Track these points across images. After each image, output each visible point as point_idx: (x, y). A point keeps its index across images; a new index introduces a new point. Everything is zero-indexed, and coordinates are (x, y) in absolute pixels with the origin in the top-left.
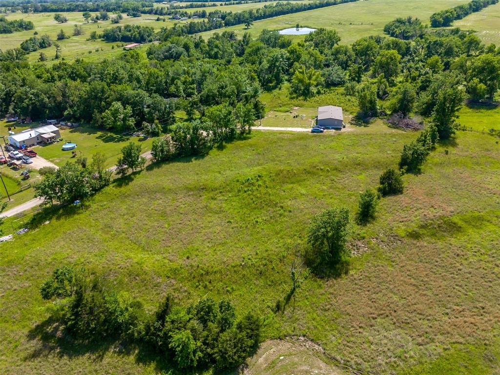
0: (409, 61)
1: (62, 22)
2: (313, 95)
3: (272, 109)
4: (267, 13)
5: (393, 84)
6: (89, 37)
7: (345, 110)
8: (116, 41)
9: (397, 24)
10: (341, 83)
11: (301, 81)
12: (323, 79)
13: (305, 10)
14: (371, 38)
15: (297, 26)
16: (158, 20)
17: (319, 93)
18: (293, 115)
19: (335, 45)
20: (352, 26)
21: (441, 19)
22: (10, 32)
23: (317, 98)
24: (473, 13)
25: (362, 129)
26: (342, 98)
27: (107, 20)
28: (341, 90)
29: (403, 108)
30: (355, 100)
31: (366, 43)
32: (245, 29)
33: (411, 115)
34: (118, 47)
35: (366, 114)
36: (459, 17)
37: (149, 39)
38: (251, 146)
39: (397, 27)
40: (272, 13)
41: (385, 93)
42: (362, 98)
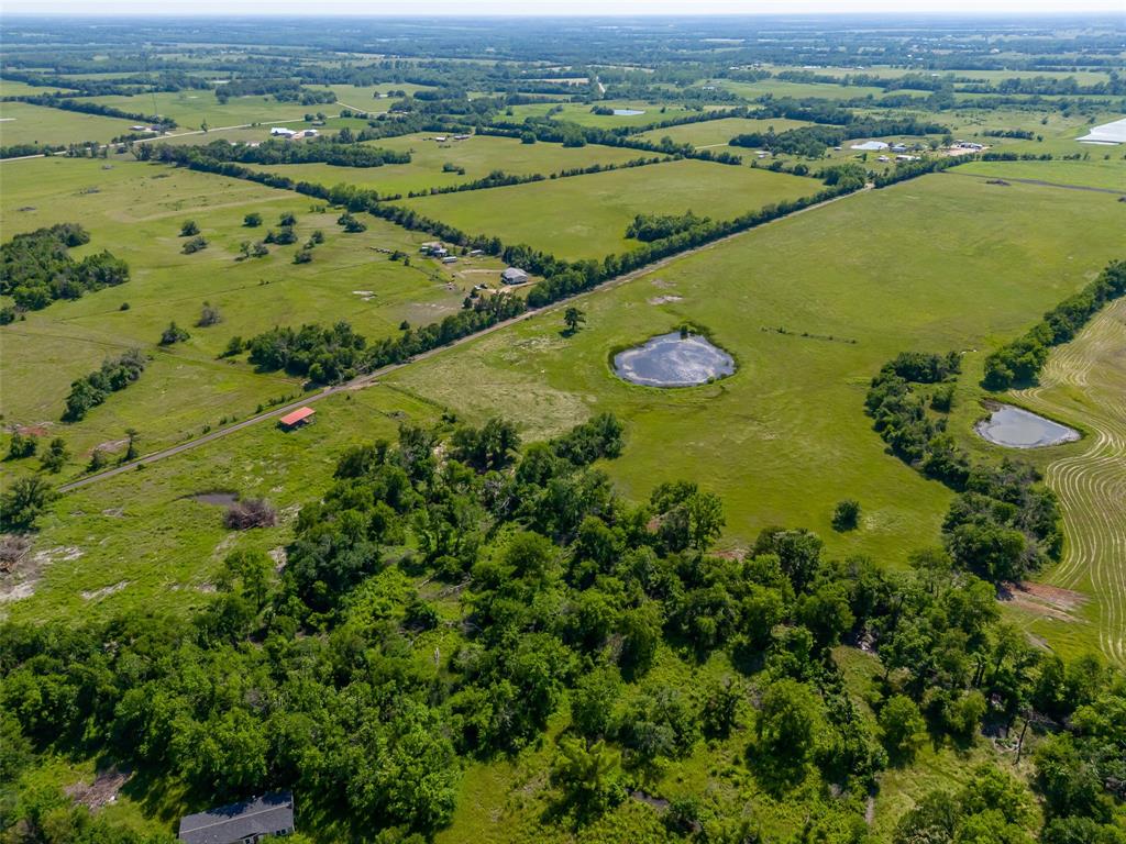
2: (597, 812)
8: (275, 369)
21: (1006, 370)
36: (1062, 337)
37: (347, 373)
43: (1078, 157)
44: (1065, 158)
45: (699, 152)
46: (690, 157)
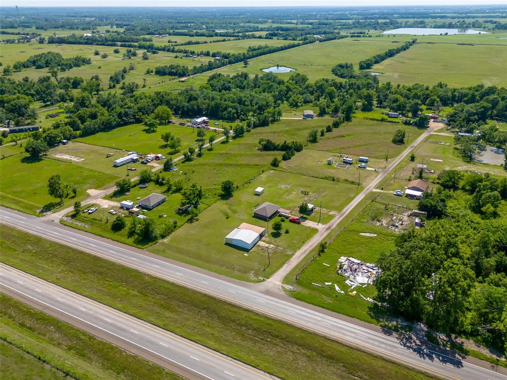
0: (340, 92)
1: (105, 58)
2: (299, 107)
3: (284, 112)
4: (254, 54)
5: (333, 102)
6: (145, 72)
7: (314, 112)
8: (166, 75)
9: (339, 68)
10: (311, 102)
11: (294, 100)
12: (303, 100)
13: (278, 51)
14: (323, 79)
15: (278, 66)
16: (176, 57)
17: (302, 106)
18: (293, 114)
19: (306, 83)
20: (313, 67)
21: (365, 65)
22: (79, 66)
23: (301, 108)
24: (388, 58)
25: (321, 118)
26: (312, 108)
27: (136, 56)
28: (312, 104)
29: (336, 111)
30: (318, 109)
31: (321, 83)
32: (244, 67)
33: (339, 113)
34: (173, 79)
35: (322, 113)
36: (377, 62)
37: (188, 74)
38: (283, 123)
39: (339, 70)
40: (257, 54)
41: (330, 106)
42: (320, 107)
43: (380, 36)
44: (376, 36)
45: (257, 36)
46: (254, 38)
